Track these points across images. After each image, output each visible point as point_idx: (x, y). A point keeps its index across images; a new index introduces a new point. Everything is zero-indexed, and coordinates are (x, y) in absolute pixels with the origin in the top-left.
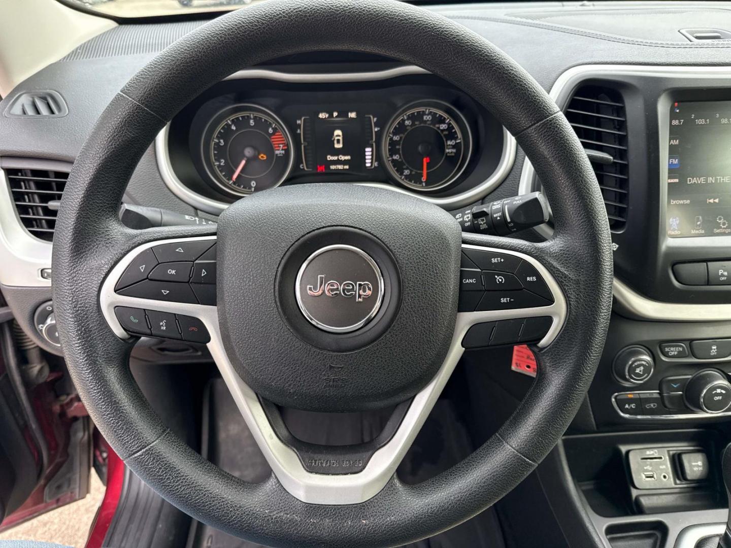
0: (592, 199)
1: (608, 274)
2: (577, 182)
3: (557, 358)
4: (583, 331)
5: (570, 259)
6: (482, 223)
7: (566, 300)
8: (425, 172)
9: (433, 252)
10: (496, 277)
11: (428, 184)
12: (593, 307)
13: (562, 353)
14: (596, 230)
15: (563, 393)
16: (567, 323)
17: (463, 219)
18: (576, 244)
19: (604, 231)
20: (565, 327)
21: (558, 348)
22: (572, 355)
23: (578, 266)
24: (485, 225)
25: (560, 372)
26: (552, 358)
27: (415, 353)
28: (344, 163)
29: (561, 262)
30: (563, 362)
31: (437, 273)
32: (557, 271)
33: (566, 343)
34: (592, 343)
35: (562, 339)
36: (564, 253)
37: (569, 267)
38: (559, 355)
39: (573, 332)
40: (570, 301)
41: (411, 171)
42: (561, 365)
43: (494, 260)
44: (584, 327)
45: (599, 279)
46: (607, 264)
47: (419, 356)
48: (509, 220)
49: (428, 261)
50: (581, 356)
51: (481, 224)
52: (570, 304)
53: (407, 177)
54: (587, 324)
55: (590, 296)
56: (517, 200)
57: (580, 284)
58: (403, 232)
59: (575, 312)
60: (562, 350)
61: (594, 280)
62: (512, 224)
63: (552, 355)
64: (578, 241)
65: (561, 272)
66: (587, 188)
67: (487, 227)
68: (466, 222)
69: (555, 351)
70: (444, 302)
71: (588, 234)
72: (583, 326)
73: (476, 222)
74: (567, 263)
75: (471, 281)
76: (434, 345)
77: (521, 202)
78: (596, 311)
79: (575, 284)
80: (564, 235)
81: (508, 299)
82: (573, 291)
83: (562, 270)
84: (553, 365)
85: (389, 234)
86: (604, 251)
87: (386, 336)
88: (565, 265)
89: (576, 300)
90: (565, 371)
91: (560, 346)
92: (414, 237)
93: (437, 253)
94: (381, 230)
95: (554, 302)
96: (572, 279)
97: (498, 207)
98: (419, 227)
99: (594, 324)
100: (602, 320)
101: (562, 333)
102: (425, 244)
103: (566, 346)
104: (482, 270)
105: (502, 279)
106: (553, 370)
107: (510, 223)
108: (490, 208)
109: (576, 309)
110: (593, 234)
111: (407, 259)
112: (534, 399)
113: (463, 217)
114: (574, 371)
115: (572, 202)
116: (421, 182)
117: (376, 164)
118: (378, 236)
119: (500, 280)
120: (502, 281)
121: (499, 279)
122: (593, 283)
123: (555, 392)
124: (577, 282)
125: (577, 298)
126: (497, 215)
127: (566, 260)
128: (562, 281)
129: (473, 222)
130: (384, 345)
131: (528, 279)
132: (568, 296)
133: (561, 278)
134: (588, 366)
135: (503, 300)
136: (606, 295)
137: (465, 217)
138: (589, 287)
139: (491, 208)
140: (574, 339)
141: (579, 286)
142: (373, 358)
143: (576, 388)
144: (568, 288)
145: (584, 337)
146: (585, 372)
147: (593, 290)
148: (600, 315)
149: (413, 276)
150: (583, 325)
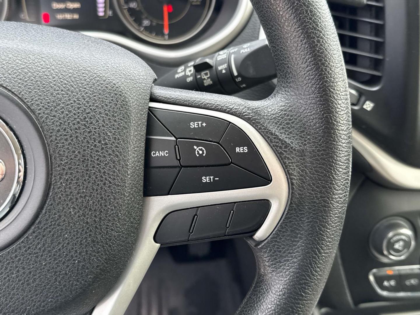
0: (322, 38)
1: (343, 141)
2: (300, 14)
3: (277, 255)
4: (310, 220)
5: (293, 123)
6: (206, 77)
7: (287, 178)
8: (166, 23)
9: (100, 113)
10: (195, 147)
11: (171, 36)
12: (323, 187)
13: (283, 248)
14: (326, 82)
15: (285, 304)
16: (289, 210)
17: (185, 73)
18: (301, 101)
19: (339, 83)
20: (287, 214)
21: (278, 242)
22: (297, 252)
23: (303, 131)
24: (209, 80)
25: (281, 274)
26: (271, 255)
27: (74, 260)
28: (73, 11)
29: (281, 126)
30: (285, 261)
31: (106, 144)
32: (275, 138)
33: (288, 235)
34: (322, 235)
35: (284, 230)
36: (285, 114)
37: (291, 133)
38: (280, 252)
39: (297, 221)
40: (291, 179)
41: (151, 21)
42: (283, 265)
43: (194, 125)
44: (311, 215)
45: (332, 149)
46: (343, 128)
47: (81, 264)
48: (236, 74)
49: (92, 126)
50: (308, 253)
51: (205, 79)
52: (292, 184)
53: (147, 29)
54: (314, 211)
55: (319, 172)
56: (244, 49)
57: (305, 156)
58: (55, 85)
59: (299, 194)
60: (284, 245)
61: (324, 150)
62: (239, 79)
63: (270, 251)
64: (303, 97)
65: (280, 139)
66: (314, 22)
67: (211, 82)
68: (188, 76)
69: (274, 246)
70: (118, 186)
71: (316, 88)
72: (310, 213)
73: (199, 77)
74: (289, 128)
75: (162, 154)
76: (103, 247)
77: (249, 50)
78: (328, 193)
79: (298, 156)
80: (287, 89)
81: (212, 177)
82: (297, 166)
83: (283, 137)
84: (272, 264)
85: (32, 87)
86: (338, 109)
87: (27, 237)
88: (286, 131)
89: (301, 177)
90: (287, 273)
91: (281, 239)
92: (72, 92)
93: (107, 115)
94: (20, 81)
95: (271, 181)
96: (295, 150)
97: (223, 58)
98: (81, 77)
99: (325, 210)
100: (336, 205)
101: (283, 223)
102: (88, 102)
103: (288, 240)
104: (177, 139)
105: (203, 151)
106: (273, 271)
107: (237, 77)
108: (214, 59)
109: (300, 190)
110: (323, 87)
111: (58, 124)
112: (250, 310)
113: (185, 70)
114: (298, 273)
115: (295, 42)
116: (163, 35)
117: (110, 13)
118: (13, 90)
119: (201, 152)
120: (203, 153)
121: (199, 150)
122: (322, 154)
123: (275, 301)
124: (302, 154)
125: (301, 175)
126: (222, 68)
127: (288, 124)
128: (281, 152)
129: (196, 76)
130: (26, 251)
131: (237, 150)
132: (289, 173)
133: (281, 148)
134: (318, 267)
135: (205, 179)
136: (341, 170)
137: (188, 70)
138: (317, 160)
139: (217, 58)
140: (299, 230)
141: (304, 159)
142: (10, 270)
143: (302, 296)
144: (290, 161)
145: (311, 227)
146: (313, 275)
147: (323, 164)
148: (332, 198)
149: (68, 148)
150: (311, 211)
